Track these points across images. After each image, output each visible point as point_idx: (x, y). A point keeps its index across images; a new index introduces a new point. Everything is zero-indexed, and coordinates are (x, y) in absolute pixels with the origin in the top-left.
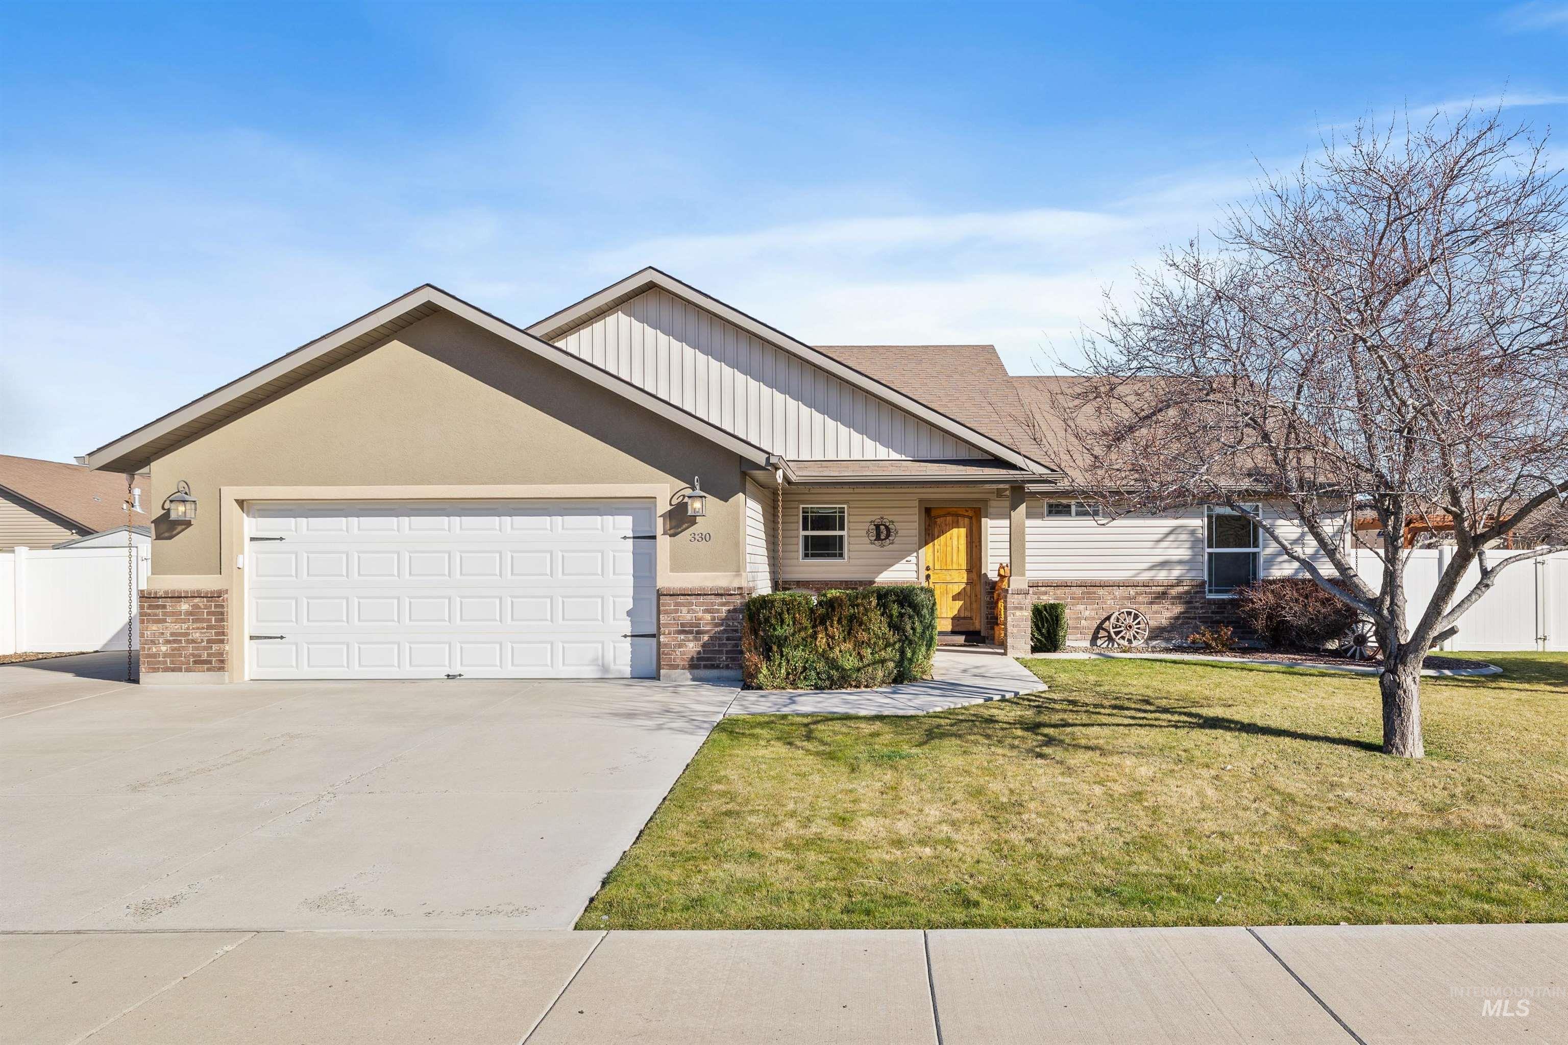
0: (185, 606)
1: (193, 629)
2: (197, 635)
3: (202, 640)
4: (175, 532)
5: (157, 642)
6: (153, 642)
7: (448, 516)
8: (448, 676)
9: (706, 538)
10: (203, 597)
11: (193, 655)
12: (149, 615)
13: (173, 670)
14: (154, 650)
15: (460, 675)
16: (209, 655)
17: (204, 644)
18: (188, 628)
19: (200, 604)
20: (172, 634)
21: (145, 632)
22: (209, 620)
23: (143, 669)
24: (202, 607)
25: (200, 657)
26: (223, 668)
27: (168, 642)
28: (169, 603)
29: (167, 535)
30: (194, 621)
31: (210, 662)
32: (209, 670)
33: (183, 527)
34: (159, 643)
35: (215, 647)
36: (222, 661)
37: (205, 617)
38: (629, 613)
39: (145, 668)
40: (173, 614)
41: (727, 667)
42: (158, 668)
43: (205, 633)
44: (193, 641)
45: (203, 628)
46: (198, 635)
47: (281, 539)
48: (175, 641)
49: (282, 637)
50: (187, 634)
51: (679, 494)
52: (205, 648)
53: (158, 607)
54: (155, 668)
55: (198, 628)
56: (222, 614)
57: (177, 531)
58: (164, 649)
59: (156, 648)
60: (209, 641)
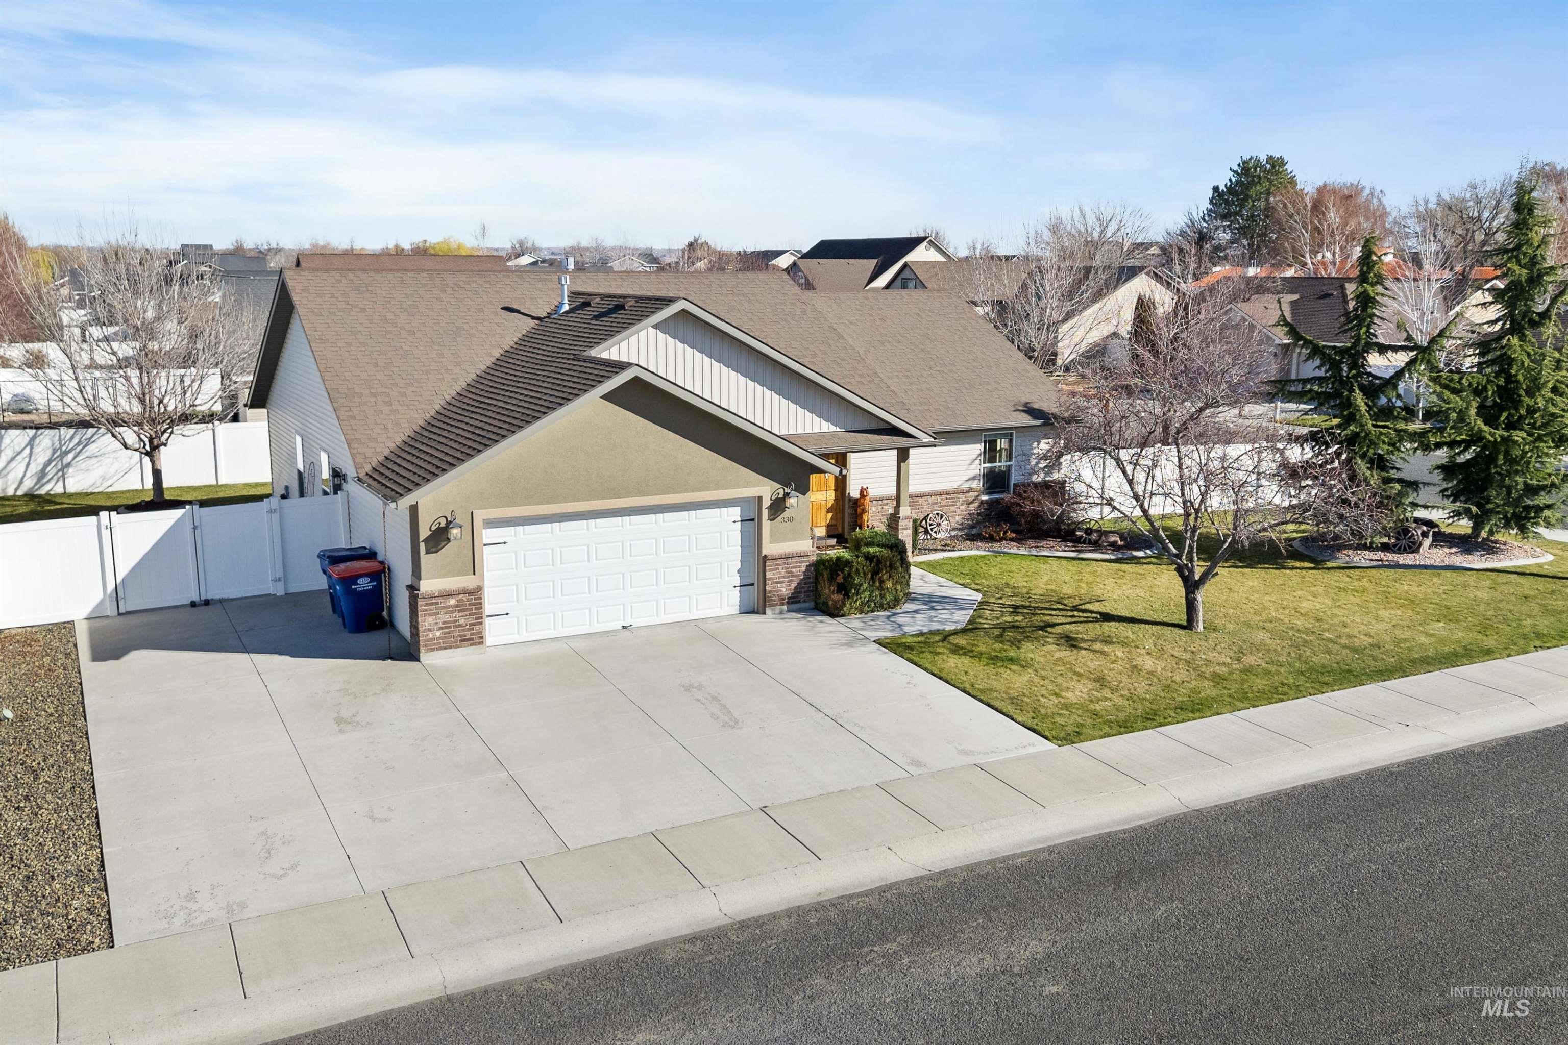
0: (452, 602)
1: (459, 617)
2: (462, 621)
3: (466, 624)
4: (439, 548)
5: (432, 630)
6: (430, 630)
8: (623, 627)
9: (791, 520)
10: (465, 593)
11: (461, 636)
12: (427, 611)
13: (445, 648)
14: (431, 636)
15: (632, 626)
16: (471, 634)
17: (468, 627)
18: (456, 617)
19: (464, 599)
20: (444, 623)
21: (425, 624)
22: (471, 610)
23: (423, 651)
24: (466, 601)
25: (465, 636)
26: (483, 642)
27: (441, 628)
28: (440, 600)
29: (434, 550)
30: (459, 611)
31: (473, 639)
32: (471, 645)
33: (445, 544)
34: (434, 630)
35: (477, 628)
36: (482, 638)
37: (468, 607)
38: (738, 571)
39: (425, 650)
40: (444, 608)
41: (806, 603)
42: (434, 649)
43: (468, 619)
44: (460, 626)
45: (467, 616)
47: (504, 543)
48: (446, 628)
49: (508, 614)
50: (455, 621)
51: (777, 492)
52: (469, 630)
53: (432, 604)
54: (432, 649)
55: (463, 616)
56: (480, 604)
57: (441, 546)
58: (438, 634)
59: (432, 634)
60: (471, 625)
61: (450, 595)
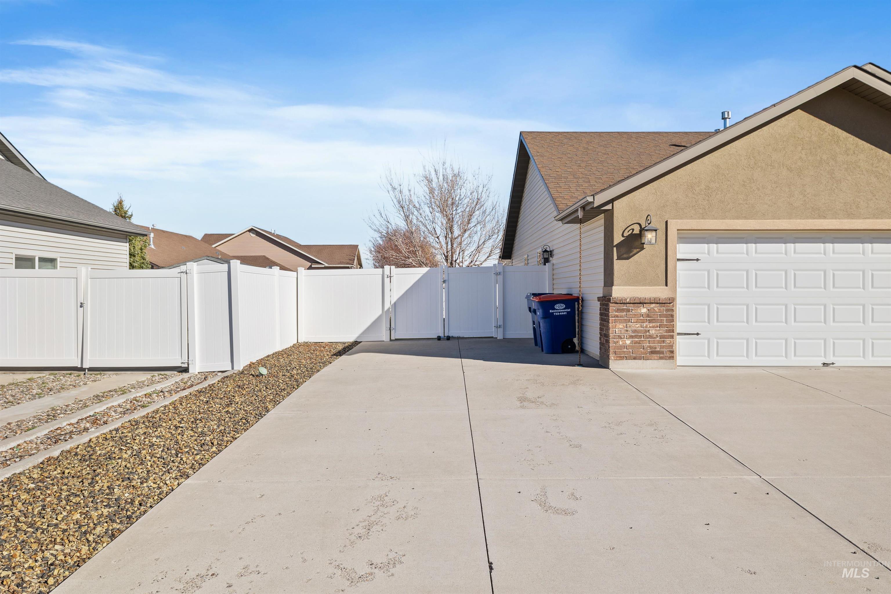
0: (644, 310)
1: (650, 327)
2: (652, 332)
3: (657, 335)
4: (631, 254)
5: (623, 337)
6: (620, 337)
7: (825, 243)
8: (824, 364)
10: (658, 303)
11: (650, 347)
12: (617, 316)
13: (635, 358)
14: (621, 343)
15: (833, 364)
16: (662, 347)
17: (658, 339)
18: (646, 327)
19: (656, 309)
20: (634, 331)
21: (614, 329)
22: (662, 321)
23: (612, 358)
24: (657, 311)
25: (656, 348)
26: (673, 357)
27: (632, 337)
28: (631, 306)
29: (625, 256)
30: (650, 321)
31: (663, 353)
32: (661, 358)
33: (638, 250)
34: (624, 338)
35: (668, 341)
36: (672, 352)
37: (659, 318)
39: (614, 357)
40: (635, 316)
42: (623, 357)
43: (659, 330)
44: (651, 336)
45: (657, 327)
46: (653, 332)
47: (697, 260)
48: (636, 337)
49: (698, 334)
50: (646, 331)
52: (659, 342)
53: (622, 310)
54: (621, 357)
55: (653, 327)
56: (672, 316)
57: (633, 253)
58: (628, 342)
59: (622, 341)
60: (661, 337)
61: (642, 303)
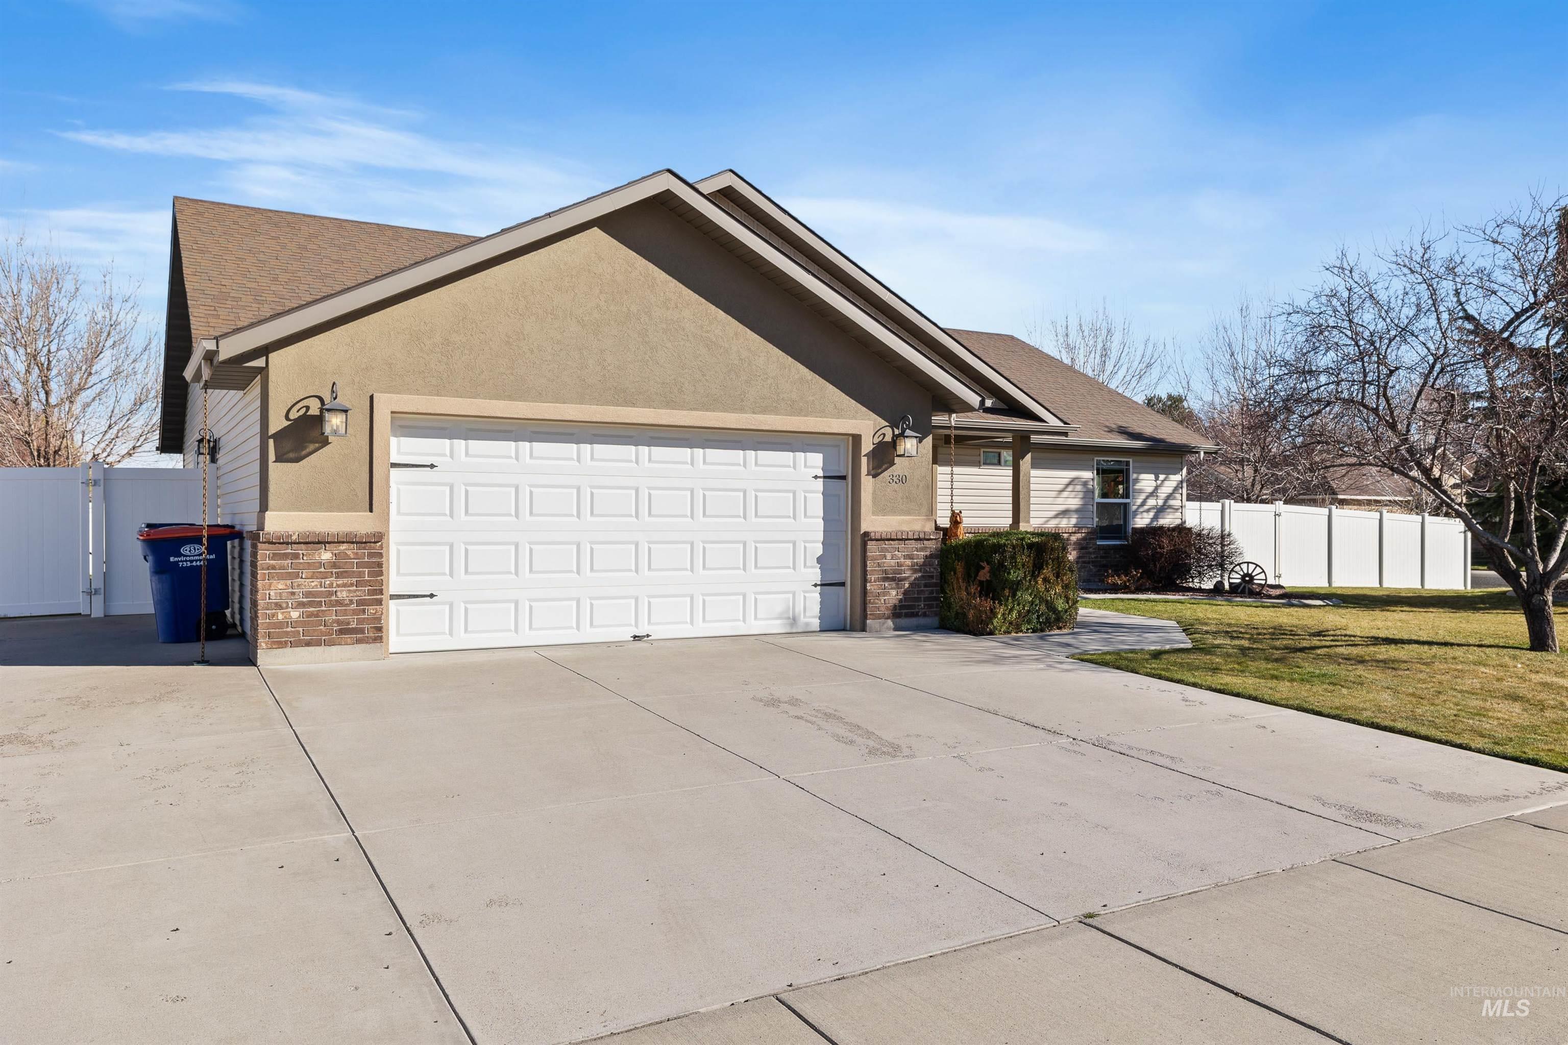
0: (326, 556)
1: (338, 586)
2: (343, 594)
3: (351, 601)
4: (304, 453)
5: (284, 605)
6: (279, 606)
7: (636, 445)
8: (635, 637)
9: (902, 480)
10: (353, 543)
11: (338, 622)
12: (274, 568)
13: (308, 644)
14: (280, 617)
15: (648, 636)
16: (360, 621)
17: (354, 606)
18: (331, 585)
19: (349, 553)
20: (307, 594)
21: (267, 592)
22: (361, 574)
23: (263, 645)
24: (352, 556)
25: (348, 624)
26: (381, 638)
27: (301, 605)
28: (301, 550)
29: (291, 455)
30: (338, 575)
31: (362, 631)
32: (359, 641)
33: (317, 445)
34: (287, 607)
35: (371, 609)
36: (380, 629)
37: (355, 569)
38: (819, 560)
39: (266, 644)
40: (309, 565)
41: (925, 615)
42: (286, 642)
43: (355, 591)
44: (339, 603)
45: (352, 585)
46: (345, 594)
47: (432, 466)
48: (311, 604)
49: (432, 596)
50: (330, 594)
51: (880, 433)
52: (355, 612)
53: (285, 556)
54: (281, 642)
55: (344, 585)
56: (380, 565)
57: (308, 450)
58: (295, 614)
59: (283, 613)
60: (360, 603)
61: (320, 542)
